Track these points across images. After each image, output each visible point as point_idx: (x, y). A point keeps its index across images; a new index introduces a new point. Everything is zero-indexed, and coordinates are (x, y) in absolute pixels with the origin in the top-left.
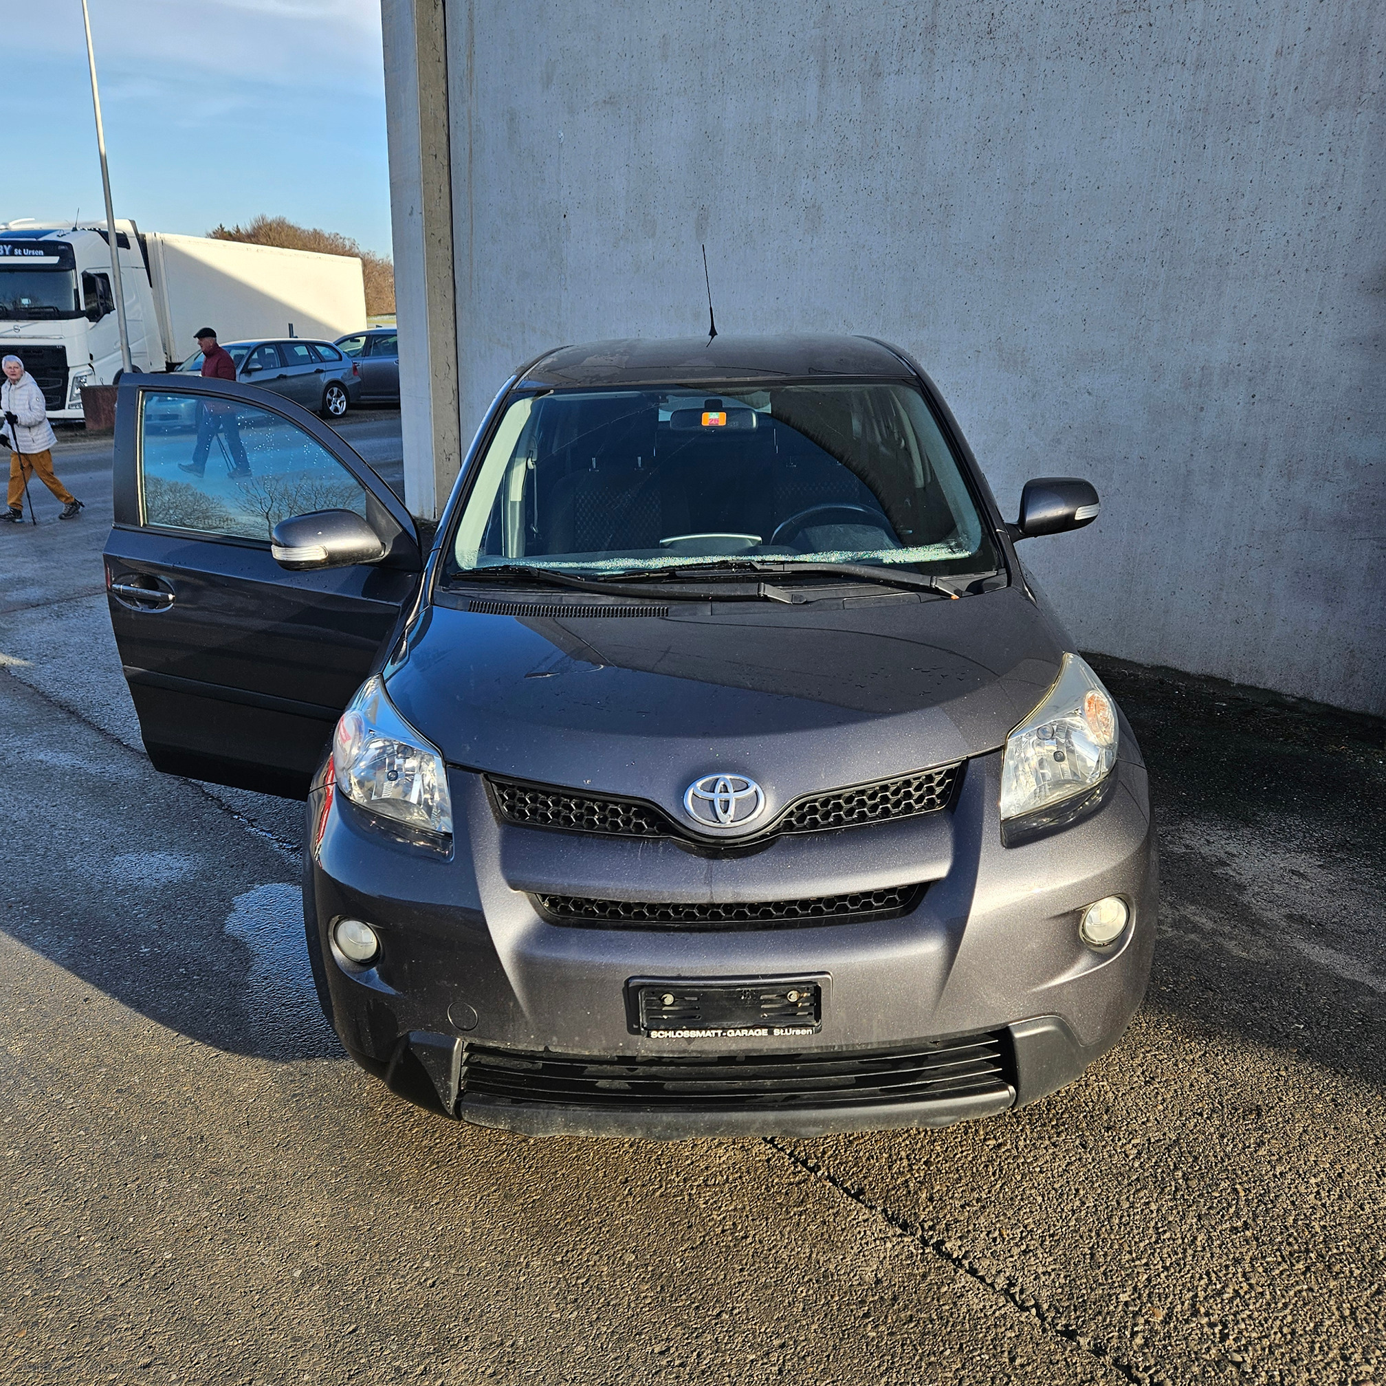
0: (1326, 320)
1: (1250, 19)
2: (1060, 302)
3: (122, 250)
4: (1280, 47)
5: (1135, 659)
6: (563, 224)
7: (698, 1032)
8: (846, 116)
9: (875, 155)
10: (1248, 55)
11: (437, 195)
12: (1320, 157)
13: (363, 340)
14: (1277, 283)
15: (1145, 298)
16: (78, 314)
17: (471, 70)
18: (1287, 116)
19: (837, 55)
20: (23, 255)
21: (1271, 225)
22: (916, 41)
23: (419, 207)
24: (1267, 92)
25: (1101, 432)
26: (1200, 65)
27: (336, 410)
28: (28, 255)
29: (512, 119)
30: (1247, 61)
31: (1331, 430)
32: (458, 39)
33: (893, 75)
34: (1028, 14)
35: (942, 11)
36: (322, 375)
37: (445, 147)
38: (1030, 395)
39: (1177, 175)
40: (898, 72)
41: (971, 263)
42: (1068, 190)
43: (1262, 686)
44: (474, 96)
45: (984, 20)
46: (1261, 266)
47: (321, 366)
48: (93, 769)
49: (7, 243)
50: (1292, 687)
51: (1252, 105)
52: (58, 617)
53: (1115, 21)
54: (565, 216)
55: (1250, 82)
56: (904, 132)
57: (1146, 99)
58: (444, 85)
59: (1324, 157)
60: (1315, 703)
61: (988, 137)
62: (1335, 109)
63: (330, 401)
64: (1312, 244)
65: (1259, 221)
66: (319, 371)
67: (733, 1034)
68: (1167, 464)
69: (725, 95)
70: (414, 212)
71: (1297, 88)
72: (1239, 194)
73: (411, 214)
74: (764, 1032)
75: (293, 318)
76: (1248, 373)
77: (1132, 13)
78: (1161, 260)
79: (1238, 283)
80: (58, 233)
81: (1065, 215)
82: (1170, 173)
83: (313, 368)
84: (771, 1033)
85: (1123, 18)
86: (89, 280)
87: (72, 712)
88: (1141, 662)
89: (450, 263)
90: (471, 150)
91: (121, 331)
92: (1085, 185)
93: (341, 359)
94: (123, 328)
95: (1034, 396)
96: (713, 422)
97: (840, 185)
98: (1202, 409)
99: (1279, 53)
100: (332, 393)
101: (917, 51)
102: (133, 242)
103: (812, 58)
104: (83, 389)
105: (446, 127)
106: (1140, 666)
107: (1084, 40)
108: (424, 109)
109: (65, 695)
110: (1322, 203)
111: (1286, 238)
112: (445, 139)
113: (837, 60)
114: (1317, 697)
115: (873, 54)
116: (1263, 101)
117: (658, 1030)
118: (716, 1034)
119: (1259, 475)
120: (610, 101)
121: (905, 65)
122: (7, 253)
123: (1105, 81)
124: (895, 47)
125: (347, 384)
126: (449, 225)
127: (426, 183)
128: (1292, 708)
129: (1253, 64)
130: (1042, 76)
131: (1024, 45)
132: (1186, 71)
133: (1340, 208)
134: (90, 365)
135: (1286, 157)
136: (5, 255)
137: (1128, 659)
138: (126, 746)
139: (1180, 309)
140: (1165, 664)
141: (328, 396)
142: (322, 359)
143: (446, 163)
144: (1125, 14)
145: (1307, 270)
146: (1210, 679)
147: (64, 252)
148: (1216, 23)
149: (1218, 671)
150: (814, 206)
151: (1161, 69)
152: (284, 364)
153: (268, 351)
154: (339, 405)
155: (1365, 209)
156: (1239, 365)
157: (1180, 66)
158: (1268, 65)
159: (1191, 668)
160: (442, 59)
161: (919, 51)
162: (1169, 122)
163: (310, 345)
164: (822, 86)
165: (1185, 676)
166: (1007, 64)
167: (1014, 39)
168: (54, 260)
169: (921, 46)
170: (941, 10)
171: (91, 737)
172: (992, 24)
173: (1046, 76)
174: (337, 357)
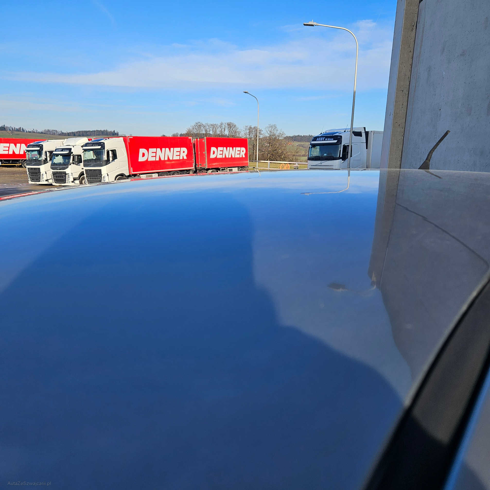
3: (359, 137)
6: (439, 113)
16: (339, 158)
17: (420, 53)
20: (327, 140)
23: (393, 112)
28: (329, 140)
29: (429, 71)
37: (408, 86)
44: (419, 63)
49: (324, 137)
54: (440, 110)
58: (411, 61)
70: (391, 114)
80: (339, 133)
86: (345, 148)
89: (403, 134)
90: (415, 86)
94: (349, 163)
105: (409, 79)
112: (408, 83)
120: (463, 54)
126: (405, 118)
127: (396, 102)
136: (322, 140)
143: (407, 93)
147: (339, 138)
160: (412, 51)
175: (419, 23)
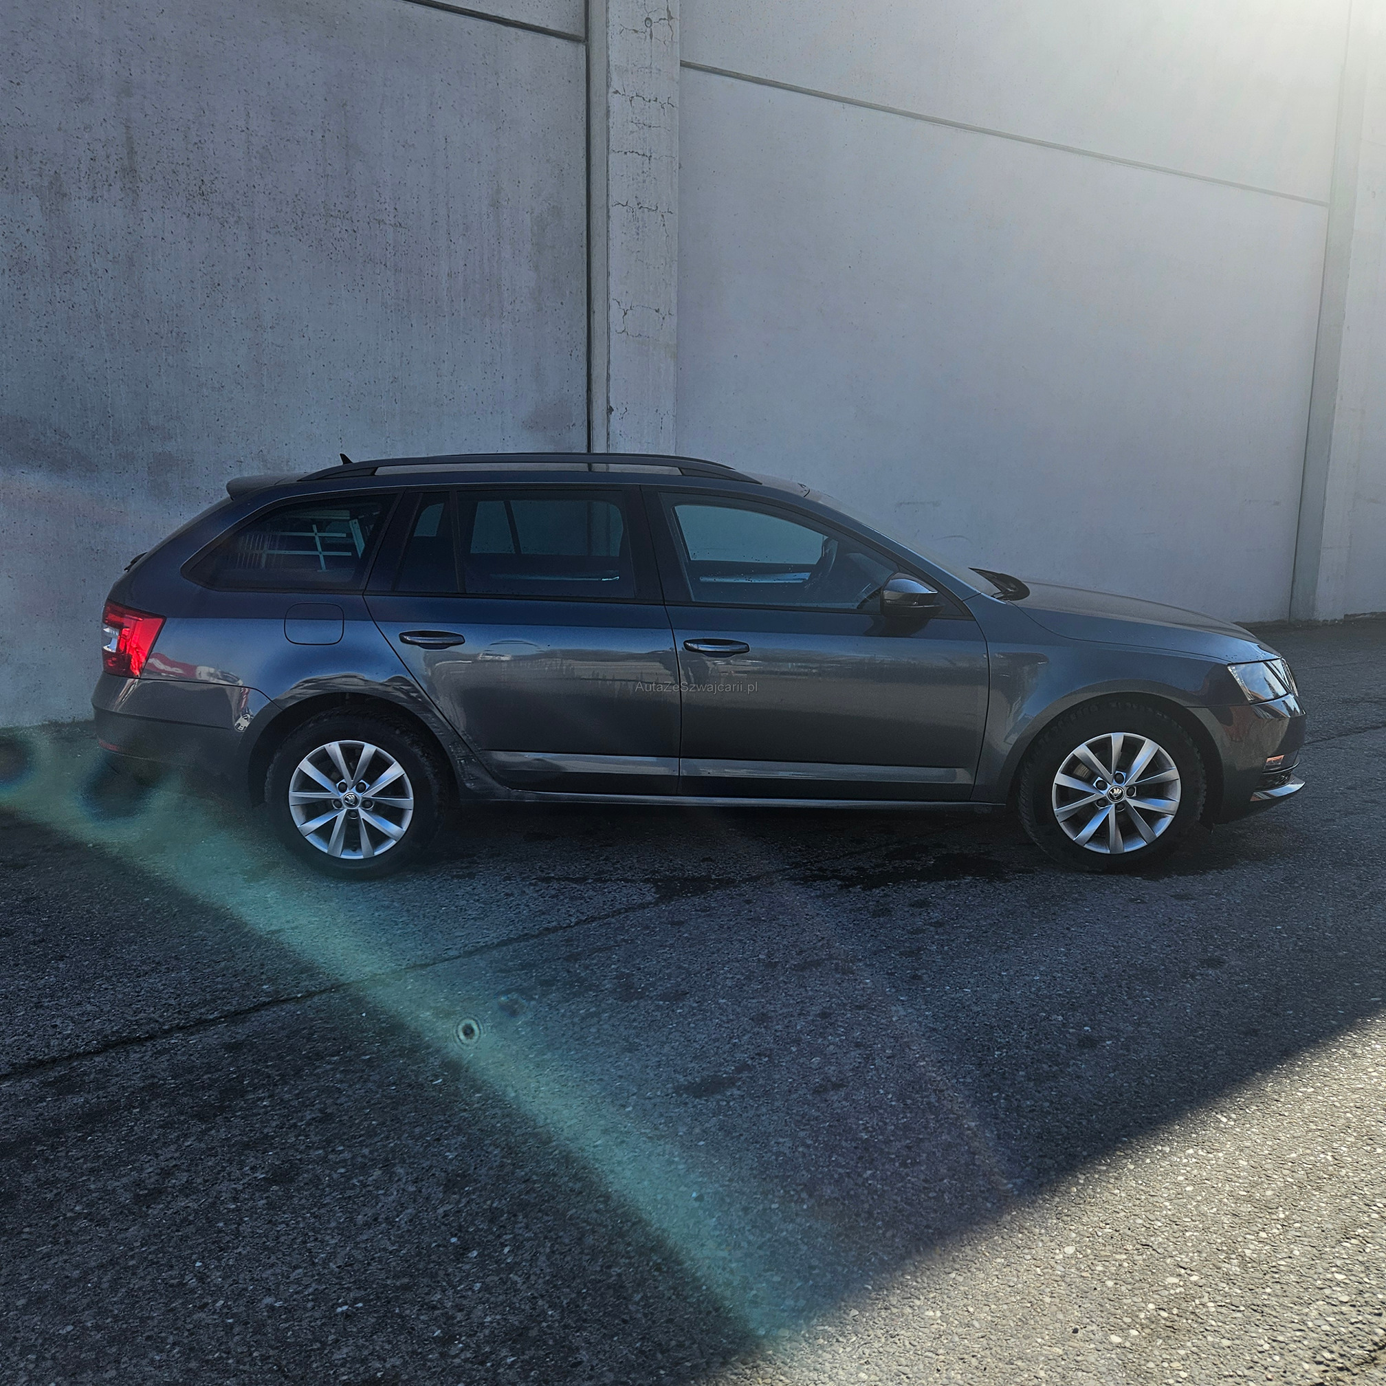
1: (427, 249)
4: (449, 272)
8: (20, 224)
9: (72, 271)
10: (430, 271)
18: (462, 316)
21: (465, 383)
22: (111, 177)
26: (397, 270)
33: (83, 200)
34: (240, 192)
35: (140, 160)
39: (395, 341)
45: (194, 182)
85: (331, 220)
92: (321, 336)
101: (114, 187)
107: (300, 227)
116: (445, 303)
121: (99, 194)
123: (324, 262)
124: (82, 175)
129: (434, 278)
130: (265, 244)
132: (388, 271)
133: (503, 377)
144: (332, 218)
145: (491, 413)
148: (403, 244)
151: (369, 265)
157: (383, 267)
162: (383, 303)
166: (226, 226)
167: (229, 206)
169: (119, 184)
172: (203, 188)
173: (268, 245)
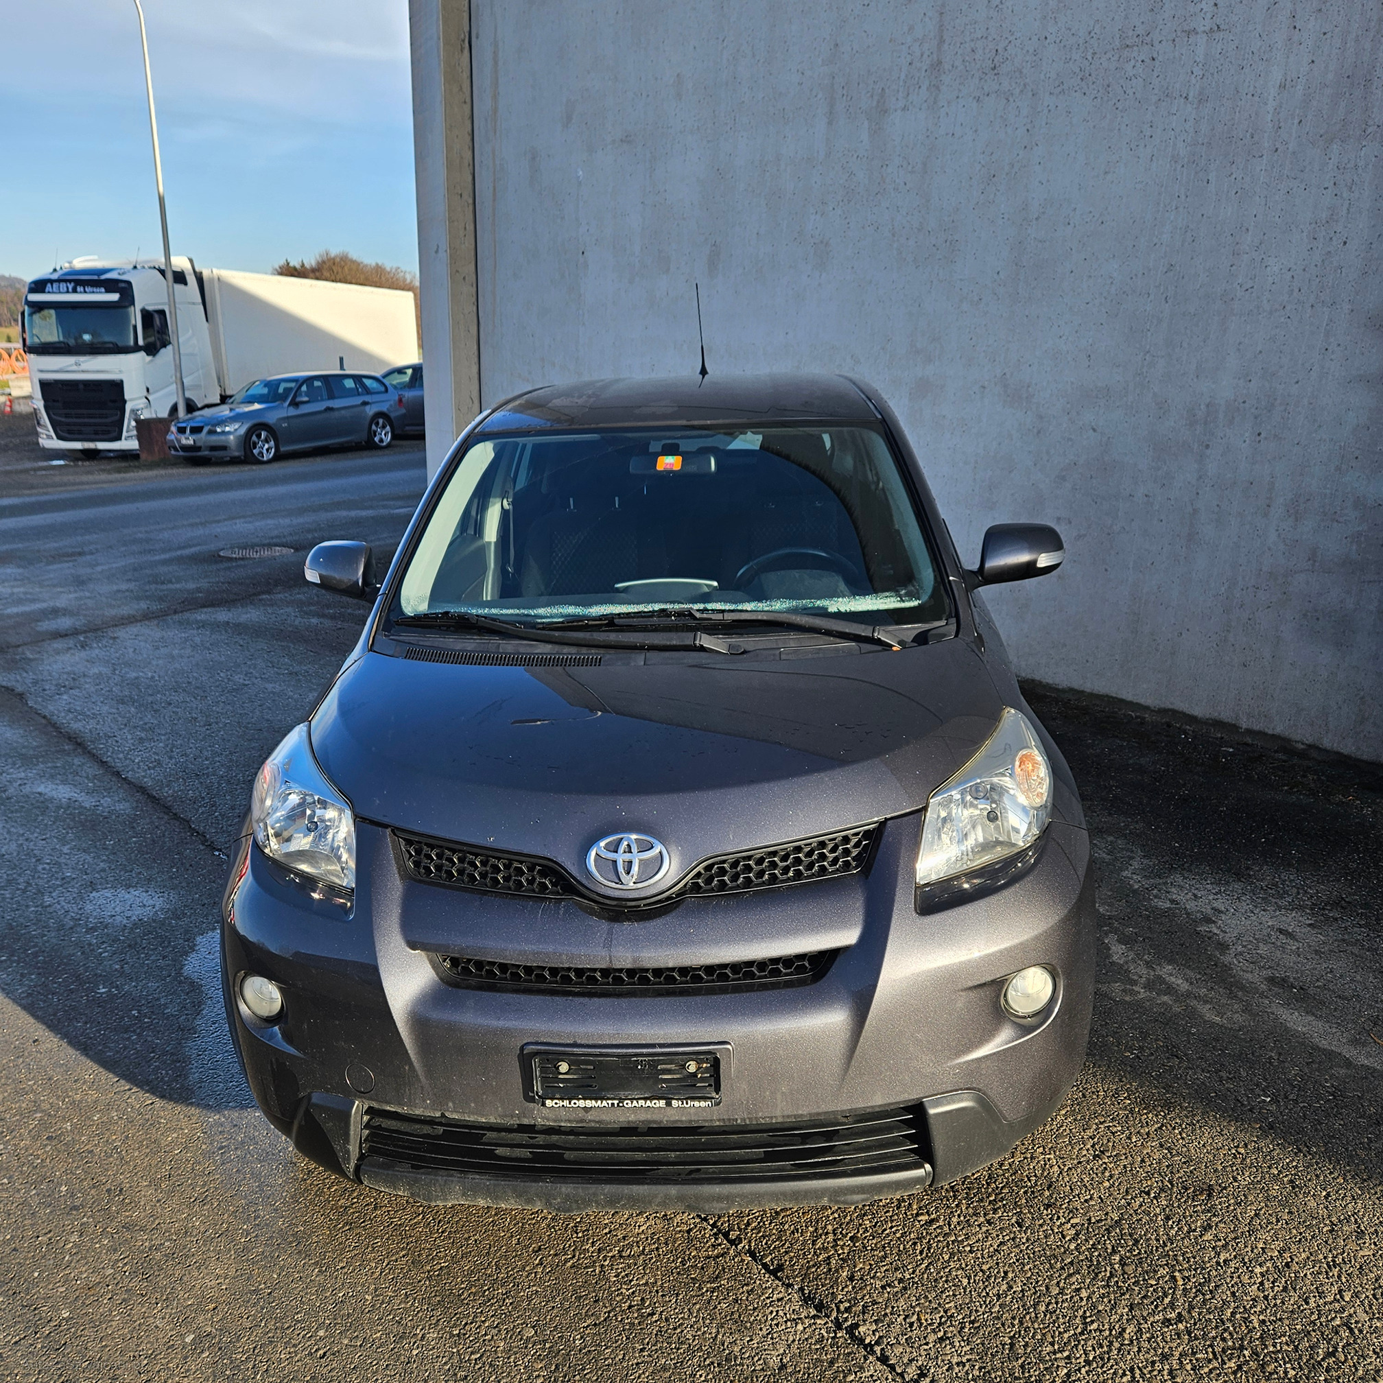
0: (1332, 357)
1: (1253, 53)
2: (1064, 338)
3: (179, 287)
4: (1283, 80)
5: (1142, 701)
6: (582, 261)
7: (593, 1101)
8: (853, 152)
9: (881, 191)
10: (1252, 88)
11: (462, 233)
12: (1324, 192)
13: (410, 372)
14: (1282, 320)
15: (1149, 334)
16: (136, 349)
17: (495, 111)
18: (1291, 149)
19: (845, 92)
20: (85, 292)
21: (1276, 260)
22: (922, 77)
23: (444, 245)
24: (1270, 125)
25: (1105, 469)
26: (1202, 99)
27: (381, 440)
28: (90, 292)
29: (534, 158)
30: (1250, 95)
31: (1338, 469)
32: (483, 80)
33: (899, 111)
34: (1031, 51)
35: (947, 48)
36: (367, 408)
37: (470, 186)
38: (1035, 430)
39: (1181, 209)
40: (904, 109)
41: (976, 299)
42: (1072, 225)
43: (1270, 732)
44: (498, 135)
45: (988, 57)
46: (1265, 302)
47: (367, 398)
48: (88, 802)
49: (70, 281)
50: (1302, 734)
51: (1256, 138)
52: (82, 647)
53: (1117, 56)
54: (583, 253)
55: (1253, 115)
56: (910, 168)
57: (1148, 134)
58: (470, 125)
59: (1329, 191)
60: (1326, 751)
61: (993, 172)
62: (1339, 143)
63: (375, 432)
64: (1318, 280)
65: (1263, 256)
66: (365, 403)
67: (630, 1105)
68: (1173, 502)
69: (736, 134)
70: (440, 250)
71: (1301, 121)
72: (1244, 229)
73: (437, 252)
74: (662, 1103)
75: (343, 350)
76: (1253, 410)
77: (1135, 48)
78: (1165, 295)
79: (1243, 319)
80: (119, 271)
81: (1069, 250)
82: (1174, 208)
83: (358, 400)
84: (669, 1104)
85: (1125, 53)
86: (147, 316)
87: (78, 743)
88: (1147, 704)
89: (474, 299)
90: (494, 189)
91: (175, 366)
92: (1088, 220)
93: (386, 390)
94: (178, 362)
95: (1039, 432)
96: (668, 466)
97: (847, 221)
98: (1207, 447)
99: (1282, 86)
100: (377, 424)
101: (922, 88)
102: (191, 279)
103: (820, 96)
104: (138, 421)
105: (471, 167)
106: (1147, 708)
107: (1087, 75)
108: (449, 149)
109: (76, 726)
110: (1328, 239)
111: (1291, 273)
112: (470, 178)
113: (845, 97)
114: (1327, 743)
115: (880, 90)
116: (1266, 135)
117: (552, 1099)
118: (613, 1104)
119: (1266, 515)
120: (627, 140)
121: (910, 101)
122: (70, 290)
123: (1108, 115)
124: (901, 84)
125: (392, 415)
126: (473, 263)
127: (451, 221)
128: (1302, 755)
129: (1256, 98)
130: (1046, 111)
131: (1027, 80)
132: (1189, 105)
133: (1345, 243)
134: (146, 398)
135: (1290, 192)
136: (68, 292)
137: (1135, 701)
138: (125, 779)
139: (1185, 345)
140: (1171, 707)
141: (374, 427)
142: (368, 391)
143: (471, 201)
144: (1127, 49)
145: (1312, 306)
146: (1218, 724)
147: (124, 289)
148: (1218, 56)
149: (1226, 715)
150: (822, 242)
151: (1164, 104)
152: (331, 397)
153: (317, 383)
154: (385, 436)
155: (1371, 243)
156: (1244, 402)
158: (1271, 98)
159: (1198, 711)
160: (468, 100)
161: (924, 88)
162: (1173, 156)
163: (358, 379)
164: (830, 123)
165: (1192, 719)
166: (1011, 100)
167: (1017, 74)
168: (115, 297)
169: (927, 83)
170: (946, 46)
171: (91, 769)
172: (996, 60)
173: (1049, 111)
174: (383, 389)
175: (477, 37)
